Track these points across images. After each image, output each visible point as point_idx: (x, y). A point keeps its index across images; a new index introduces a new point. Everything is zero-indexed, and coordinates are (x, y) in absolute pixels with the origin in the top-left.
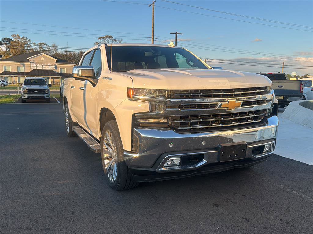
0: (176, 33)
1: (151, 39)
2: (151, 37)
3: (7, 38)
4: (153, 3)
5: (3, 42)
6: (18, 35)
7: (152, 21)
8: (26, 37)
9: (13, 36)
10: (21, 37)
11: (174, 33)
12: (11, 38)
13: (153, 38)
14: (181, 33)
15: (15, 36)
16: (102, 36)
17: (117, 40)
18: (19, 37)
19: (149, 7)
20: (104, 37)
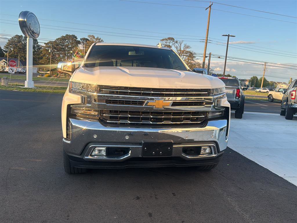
0: (229, 36)
1: (205, 41)
2: (205, 38)
3: (85, 38)
4: (210, 7)
5: (81, 41)
6: (93, 36)
7: (207, 24)
8: (99, 38)
9: (89, 36)
10: (96, 38)
11: (227, 35)
12: (88, 38)
13: (207, 40)
14: (233, 35)
15: (91, 37)
16: (164, 38)
17: (179, 42)
18: (94, 37)
19: (206, 10)
20: (166, 39)
